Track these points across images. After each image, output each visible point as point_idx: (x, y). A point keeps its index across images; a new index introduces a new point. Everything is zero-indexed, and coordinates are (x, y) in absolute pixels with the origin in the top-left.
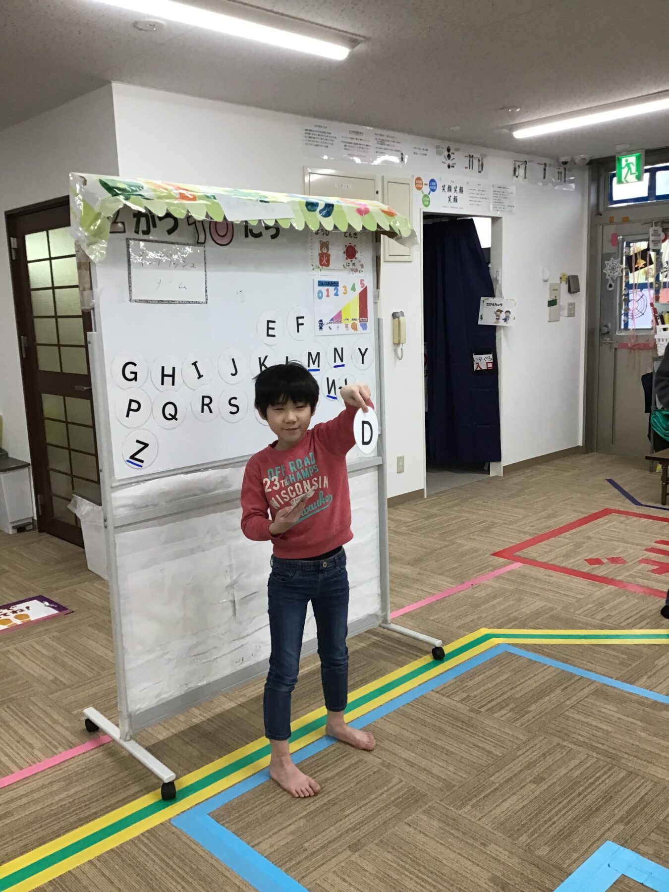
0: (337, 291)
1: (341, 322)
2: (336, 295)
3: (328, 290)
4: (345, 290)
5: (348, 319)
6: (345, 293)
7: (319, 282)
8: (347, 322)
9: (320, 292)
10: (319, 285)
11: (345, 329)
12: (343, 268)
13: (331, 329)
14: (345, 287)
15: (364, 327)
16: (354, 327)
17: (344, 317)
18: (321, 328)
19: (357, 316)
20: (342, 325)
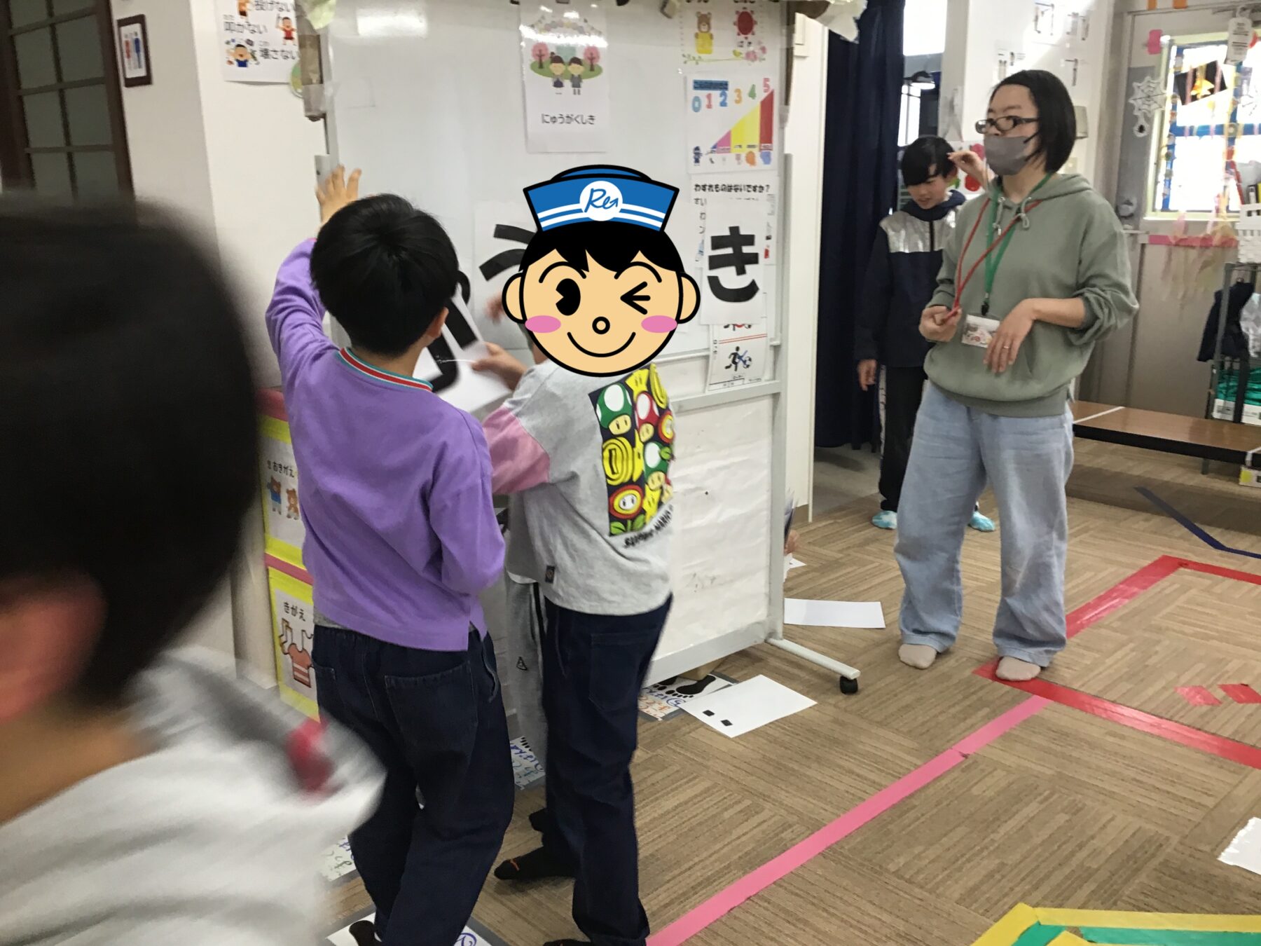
0: (725, 99)
1: (728, 151)
2: (723, 104)
3: (709, 97)
4: (739, 96)
5: (740, 146)
6: (738, 102)
7: (696, 82)
8: (738, 151)
9: (697, 99)
10: (695, 88)
11: (736, 162)
12: (733, 56)
13: (712, 162)
14: (738, 91)
15: (767, 159)
16: (751, 160)
17: (734, 142)
18: (697, 161)
19: (755, 139)
20: (730, 157)
